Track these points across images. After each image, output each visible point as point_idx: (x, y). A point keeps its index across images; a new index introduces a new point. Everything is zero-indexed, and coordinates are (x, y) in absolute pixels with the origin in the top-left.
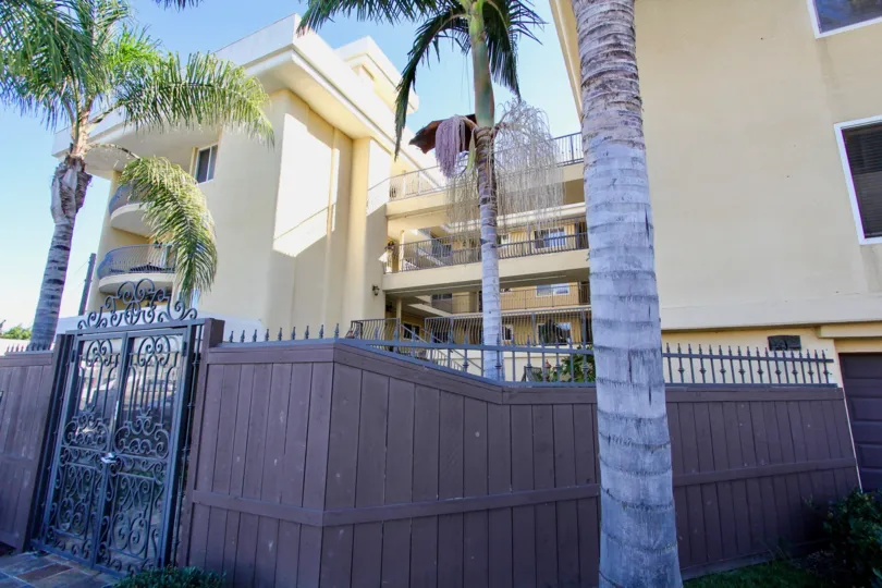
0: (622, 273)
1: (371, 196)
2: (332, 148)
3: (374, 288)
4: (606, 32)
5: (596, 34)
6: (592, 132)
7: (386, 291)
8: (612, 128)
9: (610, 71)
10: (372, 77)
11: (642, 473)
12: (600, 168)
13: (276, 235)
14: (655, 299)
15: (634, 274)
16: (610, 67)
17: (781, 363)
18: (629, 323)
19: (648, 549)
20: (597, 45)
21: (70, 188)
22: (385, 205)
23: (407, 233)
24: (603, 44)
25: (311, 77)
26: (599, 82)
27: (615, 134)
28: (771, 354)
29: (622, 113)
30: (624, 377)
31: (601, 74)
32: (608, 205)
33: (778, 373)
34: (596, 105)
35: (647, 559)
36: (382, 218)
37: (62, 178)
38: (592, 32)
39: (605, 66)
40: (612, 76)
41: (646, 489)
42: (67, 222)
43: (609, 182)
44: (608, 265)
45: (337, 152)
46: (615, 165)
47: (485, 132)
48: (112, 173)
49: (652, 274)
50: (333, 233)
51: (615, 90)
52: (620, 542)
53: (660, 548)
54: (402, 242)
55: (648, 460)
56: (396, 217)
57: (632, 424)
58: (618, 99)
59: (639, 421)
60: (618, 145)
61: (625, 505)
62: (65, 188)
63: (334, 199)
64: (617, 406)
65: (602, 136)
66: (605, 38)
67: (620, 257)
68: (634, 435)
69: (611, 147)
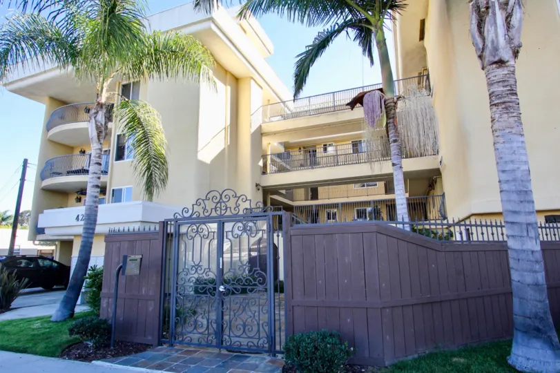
0: (520, 191)
1: (252, 119)
2: (225, 85)
3: (257, 185)
4: (506, 84)
5: (501, 84)
6: (501, 128)
7: (263, 187)
8: (512, 128)
9: (509, 102)
10: (245, 32)
11: (535, 272)
12: (507, 145)
13: (199, 149)
14: (533, 202)
15: (526, 192)
16: (509, 100)
17: (548, 230)
18: (525, 212)
19: (540, 301)
20: (502, 89)
21: (102, 124)
22: (261, 126)
23: (272, 145)
24: (505, 89)
25: (221, 38)
26: (503, 106)
27: (514, 131)
28: (547, 225)
29: (516, 121)
30: (525, 234)
31: (504, 103)
32: (512, 162)
33: (547, 235)
34: (503, 116)
35: (540, 305)
36: (259, 134)
37: (95, 117)
38: (499, 82)
39: (506, 99)
40: (511, 104)
41: (537, 278)
42: (100, 147)
43: (512, 152)
44: (514, 188)
45: (229, 88)
46: (515, 145)
47: (391, 101)
48: (47, 99)
49: (531, 191)
50: (229, 146)
51: (512, 111)
52: (527, 300)
53: (544, 301)
54: (269, 153)
55: (537, 267)
56: (268, 134)
57: (530, 253)
58: (514, 115)
59: (533, 252)
60: (515, 136)
61: (529, 285)
62: (99, 124)
63: (228, 123)
64: (522, 246)
65: (507, 131)
66: (506, 86)
67: (519, 185)
68: (531, 257)
69: (511, 136)
